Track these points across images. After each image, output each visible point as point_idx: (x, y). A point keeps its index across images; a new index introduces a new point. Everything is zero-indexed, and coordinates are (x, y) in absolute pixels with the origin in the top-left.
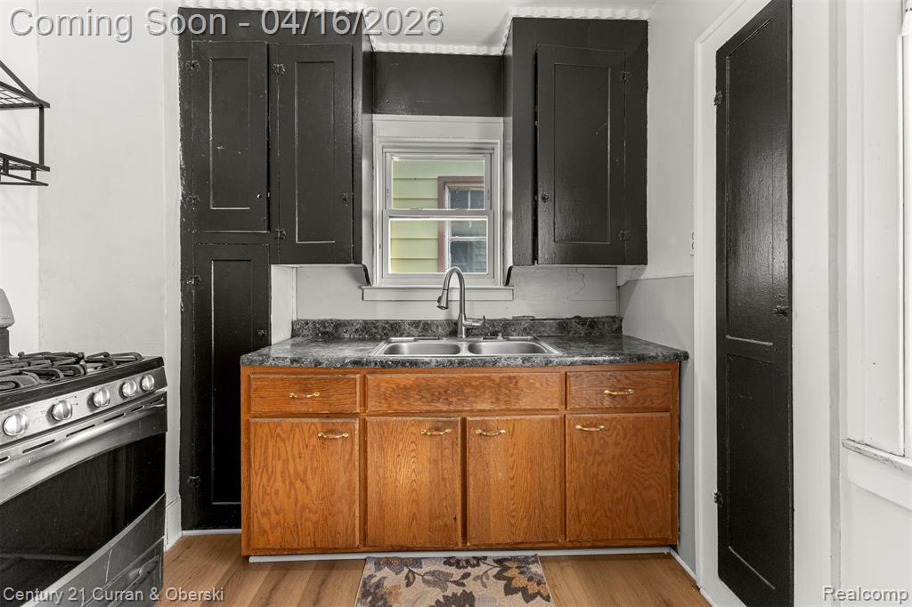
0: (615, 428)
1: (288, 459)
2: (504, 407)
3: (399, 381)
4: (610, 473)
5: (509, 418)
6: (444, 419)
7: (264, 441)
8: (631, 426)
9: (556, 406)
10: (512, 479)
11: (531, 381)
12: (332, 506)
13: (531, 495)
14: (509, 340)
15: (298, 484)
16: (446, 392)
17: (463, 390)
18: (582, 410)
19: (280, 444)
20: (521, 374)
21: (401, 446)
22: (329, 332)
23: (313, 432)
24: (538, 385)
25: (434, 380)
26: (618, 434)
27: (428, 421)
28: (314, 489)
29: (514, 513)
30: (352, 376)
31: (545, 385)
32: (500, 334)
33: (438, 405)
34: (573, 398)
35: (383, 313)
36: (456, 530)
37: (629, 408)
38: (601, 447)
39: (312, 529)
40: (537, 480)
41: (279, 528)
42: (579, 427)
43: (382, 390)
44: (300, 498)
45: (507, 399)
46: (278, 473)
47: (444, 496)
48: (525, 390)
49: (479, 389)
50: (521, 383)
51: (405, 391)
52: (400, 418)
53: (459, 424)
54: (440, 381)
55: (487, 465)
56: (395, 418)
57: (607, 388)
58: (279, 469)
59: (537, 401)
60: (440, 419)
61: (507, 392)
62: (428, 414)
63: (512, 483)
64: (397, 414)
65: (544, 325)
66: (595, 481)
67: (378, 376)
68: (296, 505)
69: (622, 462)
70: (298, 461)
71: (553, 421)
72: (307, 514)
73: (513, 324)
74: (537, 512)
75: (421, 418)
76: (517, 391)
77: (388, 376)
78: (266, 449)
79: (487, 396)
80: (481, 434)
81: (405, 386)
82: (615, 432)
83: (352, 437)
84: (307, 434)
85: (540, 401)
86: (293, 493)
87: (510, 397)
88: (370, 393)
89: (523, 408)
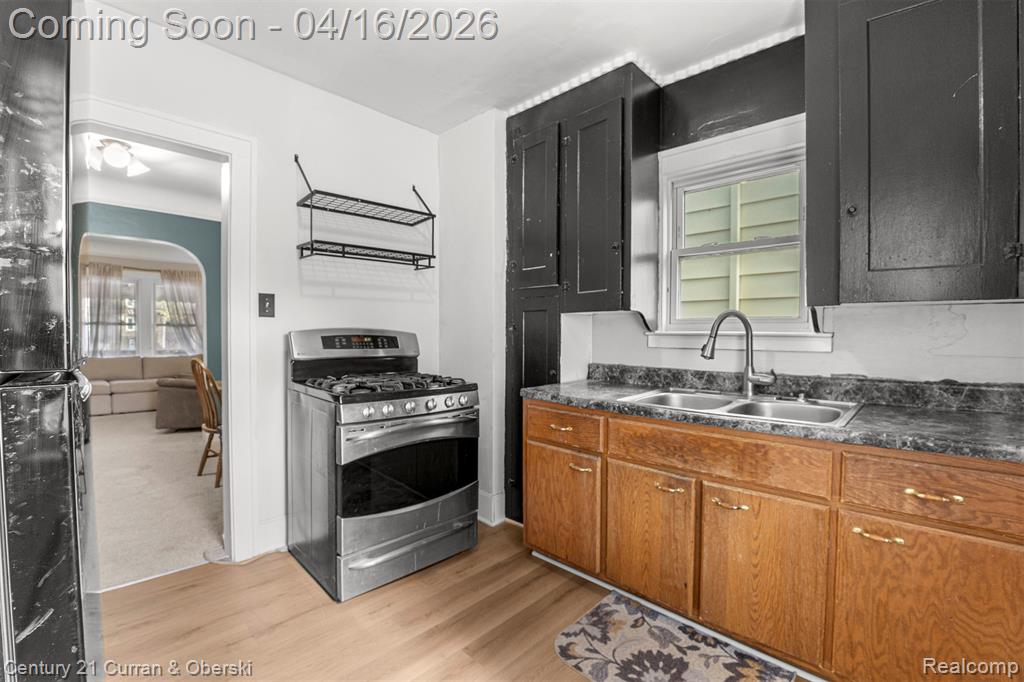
0: (924, 548)
1: (550, 479)
2: (748, 479)
3: (636, 429)
4: (911, 610)
5: (754, 493)
6: (678, 477)
7: (535, 460)
8: (957, 552)
9: (822, 493)
10: (755, 566)
11: (788, 454)
12: (579, 530)
13: (780, 594)
14: (815, 403)
15: (556, 502)
16: (681, 448)
17: (700, 450)
18: (864, 509)
19: (545, 465)
20: (773, 444)
21: (636, 493)
22: (615, 377)
23: (567, 462)
24: (796, 460)
25: (670, 433)
26: (929, 558)
27: (662, 475)
28: (566, 511)
29: (756, 607)
30: (597, 417)
31: (806, 463)
32: (802, 395)
33: (674, 460)
34: (850, 488)
35: (669, 361)
36: (686, 596)
37: (952, 523)
38: (896, 566)
39: (565, 544)
40: (790, 579)
42: (857, 530)
43: (621, 434)
44: (557, 515)
45: (753, 471)
46: (544, 488)
47: (675, 557)
48: (777, 464)
49: (720, 451)
50: (772, 454)
51: (642, 440)
52: (636, 466)
53: (693, 486)
54: (676, 435)
55: (725, 540)
56: (631, 465)
57: (911, 485)
58: (544, 485)
59: (794, 481)
60: (674, 476)
61: (754, 462)
62: (663, 467)
63: (756, 571)
64: (634, 461)
65: (879, 390)
66: (881, 612)
67: (619, 421)
68: (555, 519)
69: (933, 599)
70: (556, 482)
71: (817, 513)
72: (562, 530)
73: (828, 384)
74: (788, 618)
75: (656, 471)
76: (765, 463)
77: (627, 422)
78: (536, 467)
79: (728, 462)
80: (717, 503)
81: (641, 435)
82: (924, 554)
83: (594, 472)
84: (562, 462)
85: (798, 481)
86: (553, 509)
87: (756, 469)
88: (611, 436)
89: (774, 485)
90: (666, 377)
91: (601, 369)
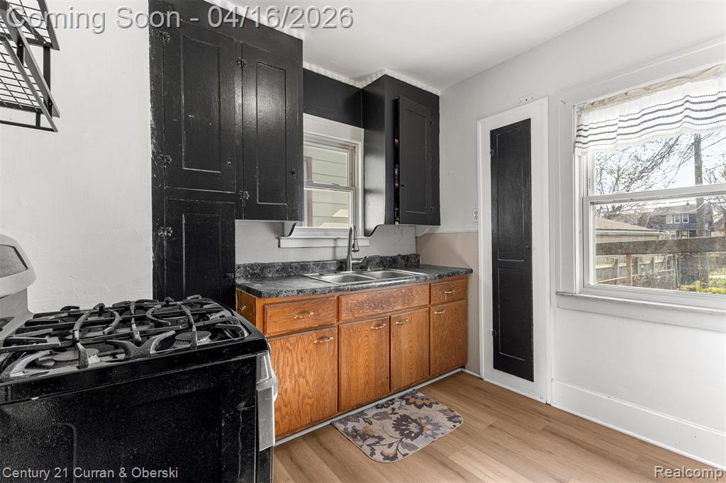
0: (448, 311)
1: (294, 364)
2: (407, 307)
3: (358, 298)
4: (447, 334)
5: (409, 313)
7: (277, 354)
8: (454, 309)
10: (411, 347)
11: (418, 290)
12: (322, 390)
13: (418, 355)
15: (301, 380)
16: (380, 302)
17: (389, 299)
19: (288, 355)
20: (414, 287)
21: (360, 340)
23: (311, 341)
24: (420, 292)
25: (376, 295)
27: (373, 321)
28: (311, 382)
29: (411, 367)
30: (333, 299)
31: (423, 292)
33: (378, 311)
34: (434, 297)
36: (387, 385)
37: (453, 300)
38: (444, 321)
39: (309, 410)
40: (420, 345)
41: (287, 417)
42: (436, 313)
43: (350, 305)
44: (301, 390)
45: (408, 302)
46: (287, 375)
47: (382, 365)
48: (415, 296)
49: (396, 298)
50: (414, 292)
51: (361, 304)
52: (359, 322)
53: (389, 320)
55: (401, 342)
56: (356, 322)
57: (446, 290)
58: (288, 372)
60: (380, 319)
61: (408, 298)
62: (373, 317)
63: (410, 350)
64: (357, 319)
68: (299, 396)
69: (451, 328)
70: (300, 363)
71: (426, 311)
72: (307, 400)
75: (370, 320)
76: (412, 297)
78: (278, 360)
79: (400, 302)
80: (397, 324)
81: (361, 301)
82: (449, 313)
83: (334, 339)
84: (306, 343)
85: (421, 301)
86: (297, 388)
88: (343, 309)
89: (414, 306)
90: (296, 268)
91: (242, 269)
